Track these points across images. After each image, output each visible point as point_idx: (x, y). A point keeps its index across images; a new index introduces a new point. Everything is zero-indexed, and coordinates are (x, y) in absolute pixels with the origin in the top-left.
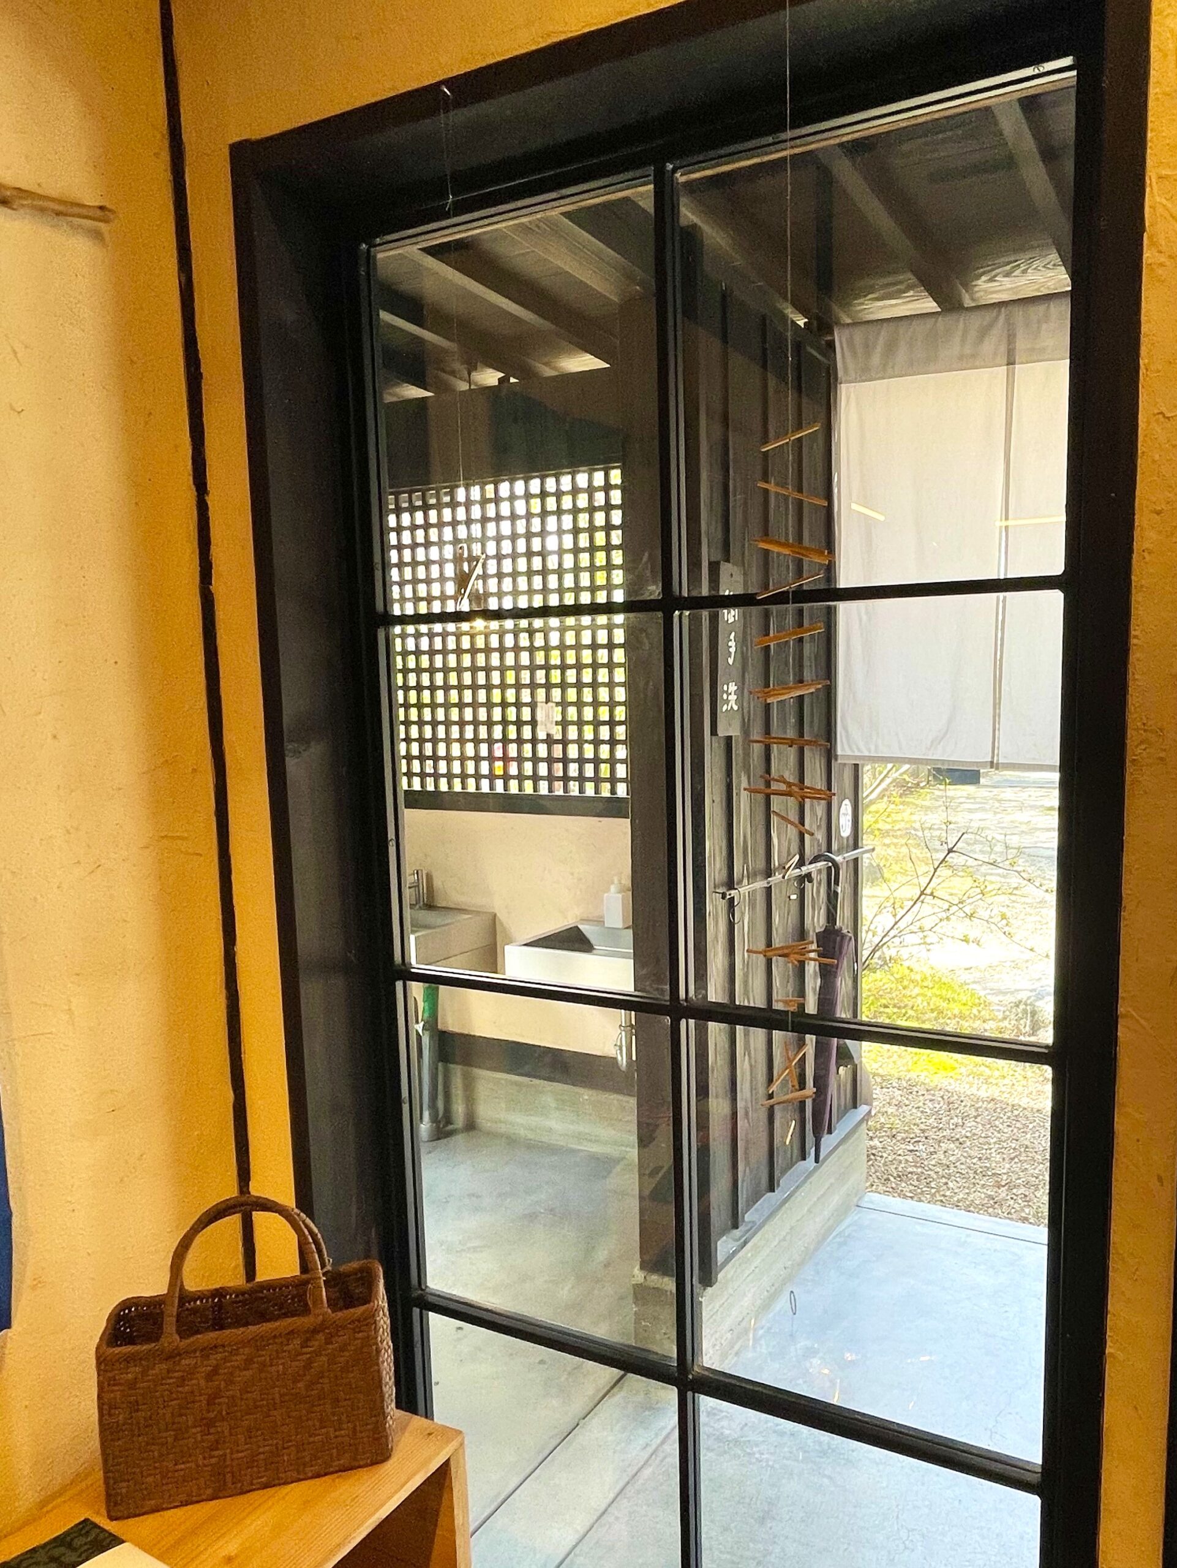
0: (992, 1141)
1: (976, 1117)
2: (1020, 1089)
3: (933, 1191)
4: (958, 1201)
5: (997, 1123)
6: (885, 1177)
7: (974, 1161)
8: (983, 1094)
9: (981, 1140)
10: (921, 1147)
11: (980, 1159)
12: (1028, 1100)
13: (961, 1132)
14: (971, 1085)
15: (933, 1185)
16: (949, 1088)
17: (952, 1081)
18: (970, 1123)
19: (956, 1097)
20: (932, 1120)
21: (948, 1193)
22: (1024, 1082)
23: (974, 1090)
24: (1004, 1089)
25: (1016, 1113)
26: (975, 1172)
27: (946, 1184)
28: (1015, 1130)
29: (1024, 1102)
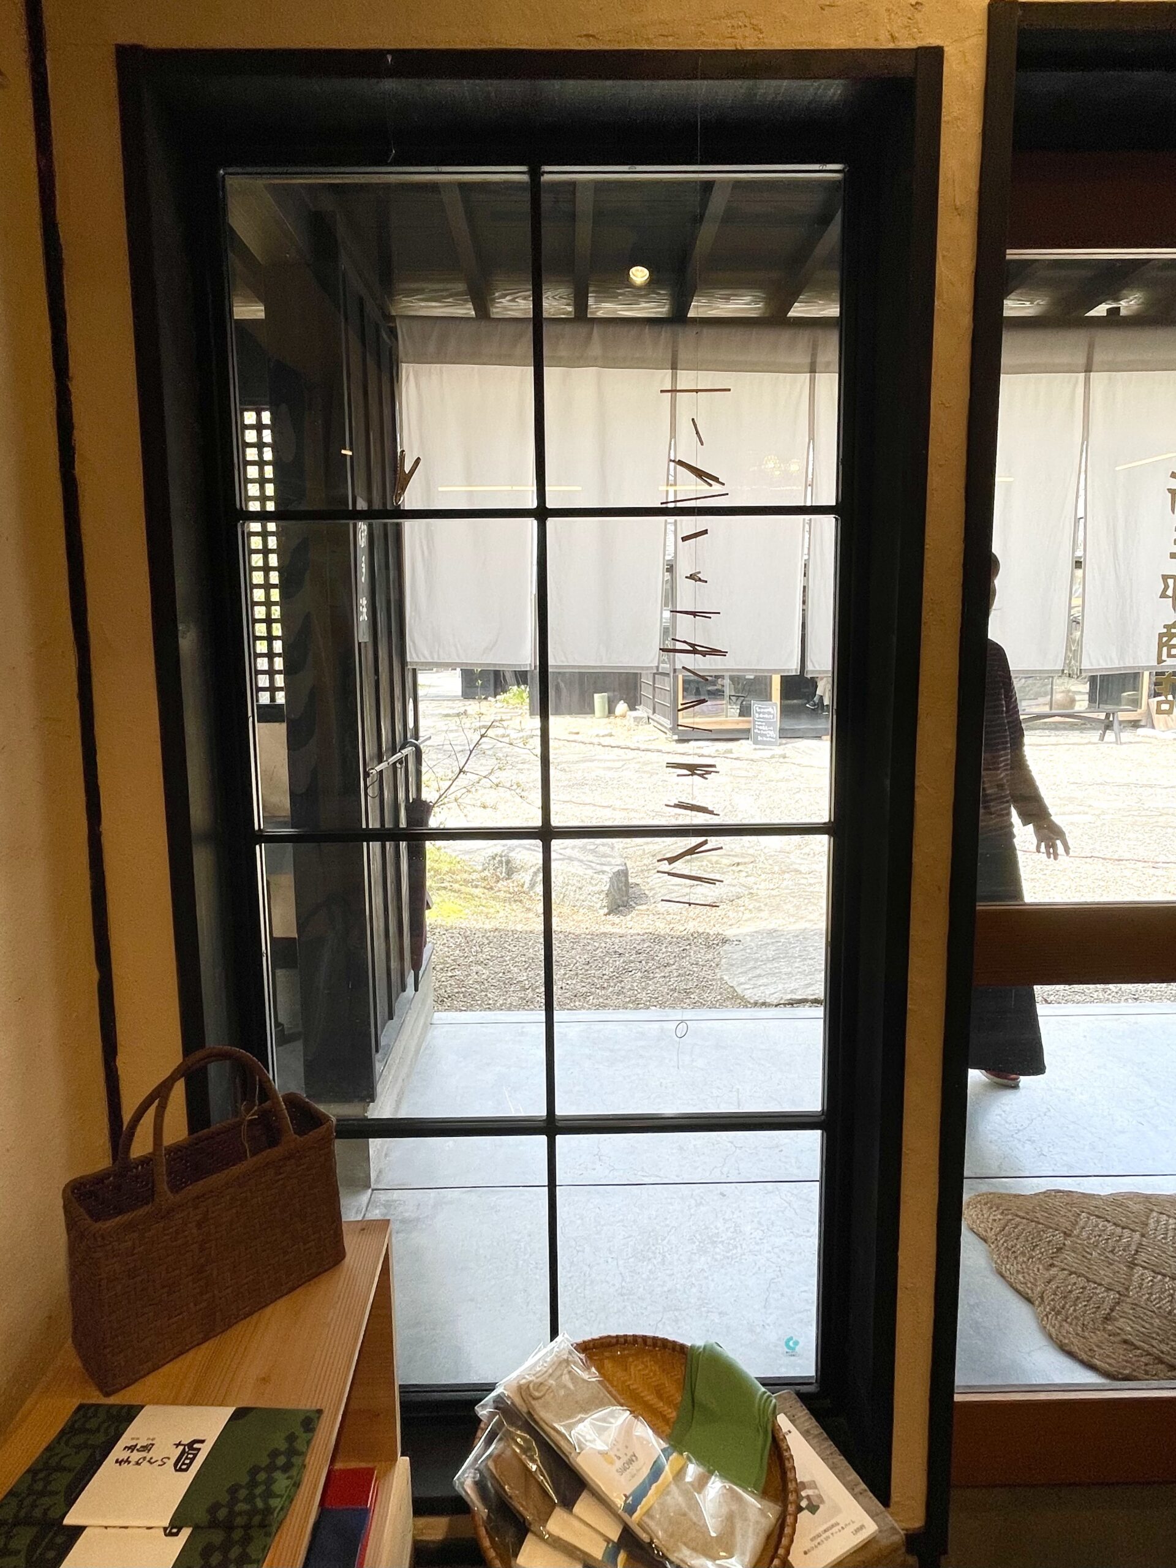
0: (507, 959)
1: (489, 944)
2: (513, 918)
3: (479, 1002)
4: (501, 1005)
5: (506, 945)
6: (440, 999)
7: (501, 975)
8: (488, 927)
9: (499, 960)
10: (458, 973)
11: (504, 973)
12: (521, 925)
13: (481, 957)
14: (477, 920)
15: (477, 998)
16: (462, 926)
17: (461, 920)
18: (486, 949)
19: (469, 932)
20: (458, 952)
21: (491, 1002)
22: (513, 914)
23: (480, 925)
24: (501, 920)
25: (516, 936)
26: (504, 983)
27: (486, 995)
28: (521, 949)
29: (519, 928)
